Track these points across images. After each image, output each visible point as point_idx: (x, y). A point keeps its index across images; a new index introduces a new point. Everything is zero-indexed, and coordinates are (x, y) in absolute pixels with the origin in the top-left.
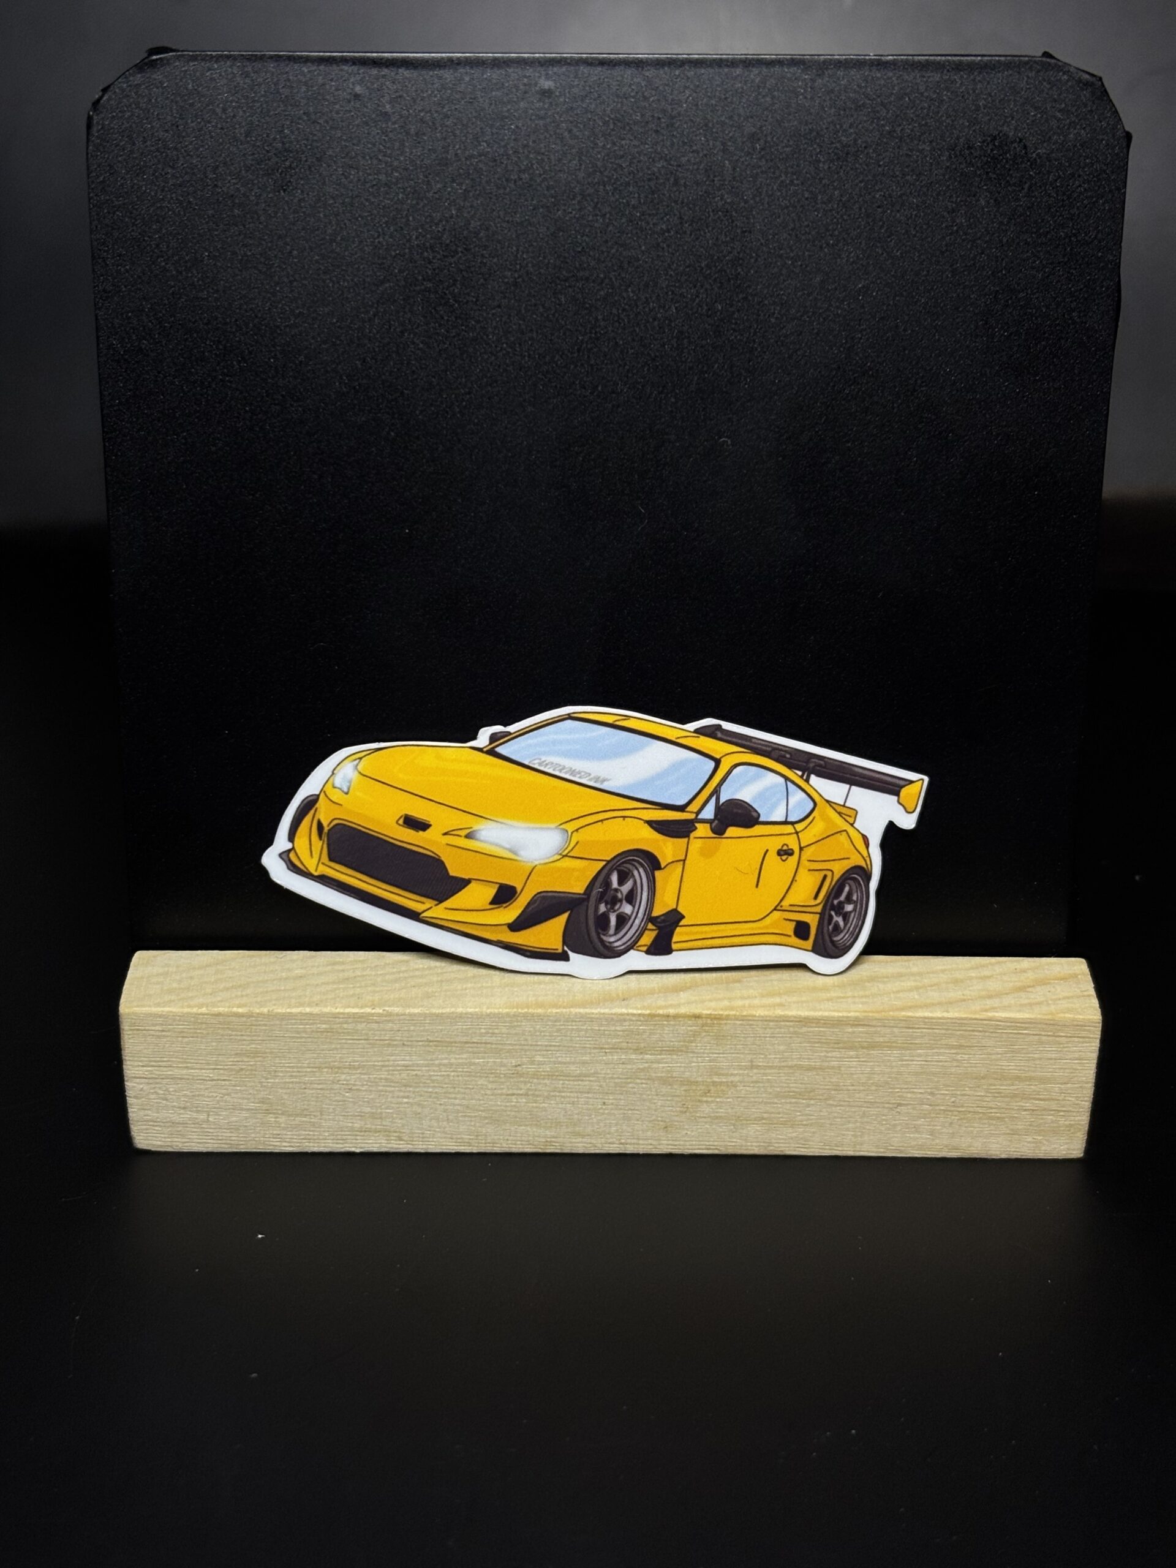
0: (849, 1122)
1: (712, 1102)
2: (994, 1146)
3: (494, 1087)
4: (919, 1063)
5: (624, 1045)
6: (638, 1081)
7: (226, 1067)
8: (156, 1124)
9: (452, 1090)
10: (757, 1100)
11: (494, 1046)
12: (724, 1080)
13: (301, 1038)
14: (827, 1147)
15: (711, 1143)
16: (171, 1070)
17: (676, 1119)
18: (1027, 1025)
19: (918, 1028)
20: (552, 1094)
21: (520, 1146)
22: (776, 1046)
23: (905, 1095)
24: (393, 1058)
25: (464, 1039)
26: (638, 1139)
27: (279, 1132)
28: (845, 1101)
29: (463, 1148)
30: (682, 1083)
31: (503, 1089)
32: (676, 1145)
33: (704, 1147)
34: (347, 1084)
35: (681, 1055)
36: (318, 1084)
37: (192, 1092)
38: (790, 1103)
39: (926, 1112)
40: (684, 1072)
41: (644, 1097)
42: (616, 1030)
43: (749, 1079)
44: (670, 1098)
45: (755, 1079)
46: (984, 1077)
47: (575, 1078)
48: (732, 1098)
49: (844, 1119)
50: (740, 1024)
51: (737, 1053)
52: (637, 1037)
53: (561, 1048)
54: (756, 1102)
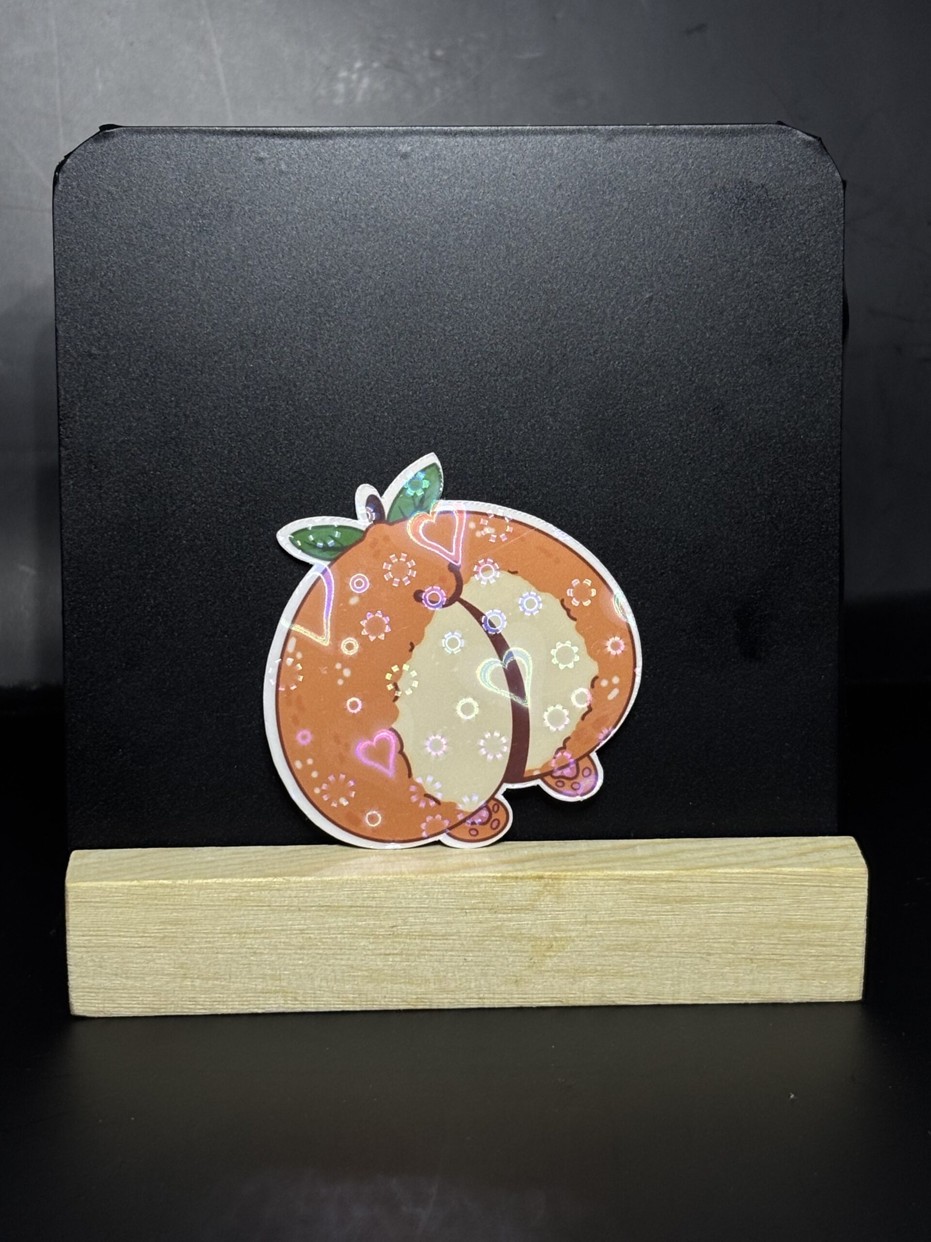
0: (668, 972)
1: (555, 956)
2: (789, 991)
3: (374, 947)
4: (723, 915)
5: (481, 905)
6: (493, 938)
7: (152, 935)
8: (91, 990)
9: (339, 952)
10: (591, 953)
11: (374, 909)
12: (564, 936)
13: (215, 906)
14: (651, 996)
15: (554, 996)
16: (106, 939)
17: (524, 973)
18: (808, 878)
19: (720, 883)
20: (422, 952)
21: (396, 1004)
22: (606, 903)
23: (713, 945)
24: (290, 923)
25: (349, 903)
26: (494, 994)
27: (193, 996)
28: (663, 952)
29: (348, 1006)
30: (529, 939)
31: (381, 949)
32: (525, 998)
33: (549, 999)
34: (252, 948)
35: (528, 913)
36: (228, 948)
37: (123, 959)
38: (618, 955)
39: (731, 961)
40: (530, 929)
41: (498, 953)
42: (474, 892)
43: (585, 934)
44: (519, 954)
45: (589, 934)
46: (776, 927)
47: (441, 938)
48: (571, 952)
49: (663, 970)
50: (576, 884)
51: (574, 910)
52: (492, 897)
53: (429, 910)
54: (591, 955)
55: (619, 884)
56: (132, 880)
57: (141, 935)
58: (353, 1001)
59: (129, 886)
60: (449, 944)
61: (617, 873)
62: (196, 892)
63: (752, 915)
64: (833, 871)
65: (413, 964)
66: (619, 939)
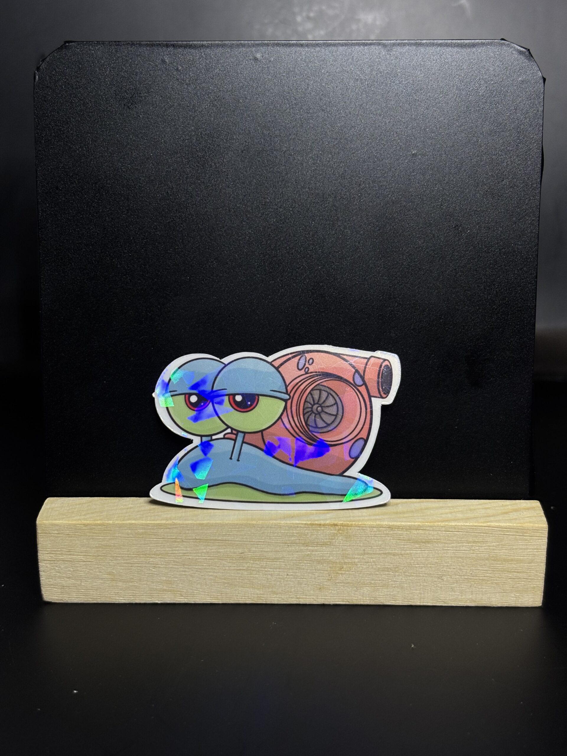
0: (417, 586)
1: (345, 574)
2: (495, 599)
3: (230, 565)
4: (452, 551)
5: (298, 541)
6: (305, 562)
7: (91, 554)
8: (54, 587)
9: (208, 567)
10: (368, 572)
11: (230, 542)
12: (350, 561)
13: (130, 537)
14: (406, 600)
15: (345, 598)
16: (62, 556)
17: (325, 583)
18: (508, 530)
19: (451, 531)
20: (260, 569)
21: (244, 600)
22: (377, 542)
23: (446, 570)
24: (177, 549)
25: (214, 538)
26: (306, 595)
27: (117, 592)
28: (414, 573)
30: (328, 563)
31: (235, 566)
32: (326, 599)
33: (341, 600)
34: (153, 564)
35: (328, 547)
36: (138, 564)
37: (73, 568)
38: (385, 574)
39: (457, 580)
40: (329, 557)
41: (309, 571)
42: (293, 533)
43: (364, 561)
45: (367, 560)
46: (487, 560)
47: (272, 560)
48: (354, 571)
49: (414, 584)
50: (358, 529)
51: (357, 546)
52: (304, 536)
53: (265, 543)
54: (367, 574)
55: (386, 531)
57: (85, 554)
58: (217, 598)
60: (277, 564)
61: (384, 523)
63: (472, 552)
65: (255, 576)
66: (386, 564)
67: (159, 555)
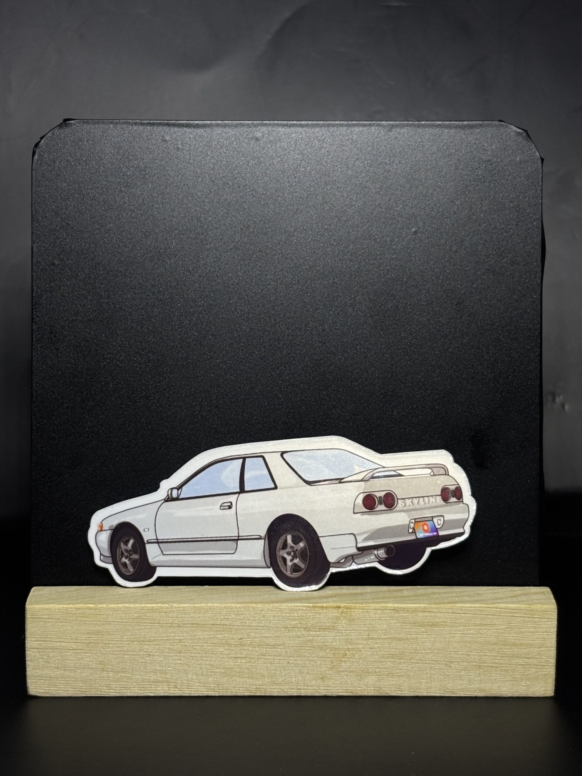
0: (423, 674)
1: (348, 661)
2: (504, 689)
3: (228, 653)
4: (460, 635)
5: (299, 625)
6: (307, 648)
7: (82, 641)
8: (41, 678)
9: (204, 655)
10: (372, 659)
11: (228, 627)
12: (354, 647)
13: (123, 622)
15: (348, 688)
16: (51, 644)
17: (328, 672)
18: (517, 611)
20: (260, 657)
21: (242, 691)
22: (382, 625)
23: (453, 656)
24: (172, 635)
25: (212, 622)
26: (307, 686)
27: (108, 683)
28: (420, 660)
29: (210, 692)
30: (331, 649)
31: (232, 654)
32: (328, 690)
33: (344, 691)
34: (147, 652)
35: (330, 632)
36: (131, 651)
37: (62, 657)
38: (390, 662)
39: (466, 667)
40: (332, 642)
41: (310, 658)
42: (295, 616)
43: (368, 646)
44: (324, 659)
45: (371, 646)
46: (495, 644)
47: (272, 647)
48: (358, 658)
49: (421, 672)
50: (362, 612)
51: (361, 630)
52: (306, 620)
53: (264, 628)
54: (372, 661)
55: (391, 613)
56: (69, 604)
57: (74, 641)
58: (214, 689)
59: (67, 608)
60: (277, 651)
61: (389, 605)
62: (111, 613)
63: (480, 636)
64: (534, 607)
65: (254, 665)
66: (391, 650)
67: (153, 641)
